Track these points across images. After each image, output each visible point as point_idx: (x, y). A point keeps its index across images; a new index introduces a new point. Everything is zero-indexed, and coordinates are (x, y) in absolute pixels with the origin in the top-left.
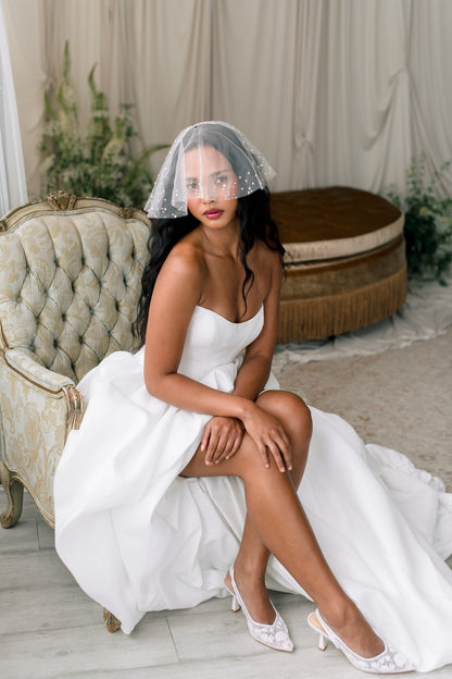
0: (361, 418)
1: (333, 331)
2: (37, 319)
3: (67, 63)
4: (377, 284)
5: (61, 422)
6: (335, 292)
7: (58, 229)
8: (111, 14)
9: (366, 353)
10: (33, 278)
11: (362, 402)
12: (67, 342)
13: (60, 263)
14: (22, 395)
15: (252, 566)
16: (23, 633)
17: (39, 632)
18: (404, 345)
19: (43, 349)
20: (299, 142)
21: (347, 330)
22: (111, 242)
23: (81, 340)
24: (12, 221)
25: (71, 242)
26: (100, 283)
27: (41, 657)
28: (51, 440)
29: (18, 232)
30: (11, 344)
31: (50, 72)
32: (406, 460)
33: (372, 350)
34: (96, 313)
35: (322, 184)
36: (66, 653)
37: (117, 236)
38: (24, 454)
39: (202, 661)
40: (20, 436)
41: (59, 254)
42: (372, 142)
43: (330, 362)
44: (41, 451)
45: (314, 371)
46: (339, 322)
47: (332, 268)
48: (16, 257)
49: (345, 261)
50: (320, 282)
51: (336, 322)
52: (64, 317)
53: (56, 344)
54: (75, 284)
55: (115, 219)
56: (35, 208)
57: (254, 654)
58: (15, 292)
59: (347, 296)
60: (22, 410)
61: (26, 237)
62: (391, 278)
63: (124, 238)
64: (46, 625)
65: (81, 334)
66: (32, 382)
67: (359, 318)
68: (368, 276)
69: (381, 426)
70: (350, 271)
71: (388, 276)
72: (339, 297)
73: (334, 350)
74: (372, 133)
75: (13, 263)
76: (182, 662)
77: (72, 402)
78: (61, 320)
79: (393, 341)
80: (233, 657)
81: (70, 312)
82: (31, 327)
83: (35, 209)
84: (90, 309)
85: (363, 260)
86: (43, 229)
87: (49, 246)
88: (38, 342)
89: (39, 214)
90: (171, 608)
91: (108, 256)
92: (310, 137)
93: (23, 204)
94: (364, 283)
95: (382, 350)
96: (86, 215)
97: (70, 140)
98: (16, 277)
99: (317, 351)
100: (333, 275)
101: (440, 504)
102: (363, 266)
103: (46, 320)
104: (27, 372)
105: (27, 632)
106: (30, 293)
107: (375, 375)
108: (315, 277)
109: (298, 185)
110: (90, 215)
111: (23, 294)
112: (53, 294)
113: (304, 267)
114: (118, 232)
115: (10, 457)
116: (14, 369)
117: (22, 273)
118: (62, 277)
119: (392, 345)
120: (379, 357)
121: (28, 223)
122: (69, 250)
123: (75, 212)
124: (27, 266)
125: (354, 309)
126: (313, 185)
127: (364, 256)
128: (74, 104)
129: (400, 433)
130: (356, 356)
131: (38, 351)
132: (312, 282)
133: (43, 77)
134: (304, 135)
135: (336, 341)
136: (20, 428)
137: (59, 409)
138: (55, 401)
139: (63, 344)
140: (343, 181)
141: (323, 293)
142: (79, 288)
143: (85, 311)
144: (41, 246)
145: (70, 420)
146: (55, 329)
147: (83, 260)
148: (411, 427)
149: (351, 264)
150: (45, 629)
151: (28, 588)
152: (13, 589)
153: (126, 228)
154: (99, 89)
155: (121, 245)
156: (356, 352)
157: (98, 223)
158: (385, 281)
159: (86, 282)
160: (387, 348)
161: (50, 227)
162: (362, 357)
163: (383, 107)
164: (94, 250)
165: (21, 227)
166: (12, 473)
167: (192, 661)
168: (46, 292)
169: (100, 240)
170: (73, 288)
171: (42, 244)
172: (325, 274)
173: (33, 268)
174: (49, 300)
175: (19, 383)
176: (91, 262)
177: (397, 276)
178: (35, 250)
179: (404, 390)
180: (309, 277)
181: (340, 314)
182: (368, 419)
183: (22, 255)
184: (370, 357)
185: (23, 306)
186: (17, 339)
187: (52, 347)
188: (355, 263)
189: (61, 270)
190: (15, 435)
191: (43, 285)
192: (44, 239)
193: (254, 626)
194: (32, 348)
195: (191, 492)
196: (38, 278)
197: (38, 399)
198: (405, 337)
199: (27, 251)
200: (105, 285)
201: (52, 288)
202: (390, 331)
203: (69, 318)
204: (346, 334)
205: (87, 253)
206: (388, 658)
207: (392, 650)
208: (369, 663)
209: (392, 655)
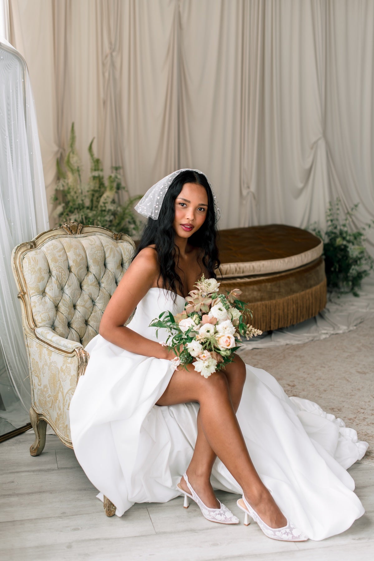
0: (289, 385)
1: (270, 327)
2: (57, 307)
3: (73, 138)
4: (303, 293)
5: (74, 372)
6: (270, 298)
7: (70, 247)
8: (104, 103)
9: (295, 342)
10: (54, 279)
11: (290, 375)
12: (77, 324)
13: (72, 270)
14: (47, 357)
15: (202, 468)
16: (49, 518)
17: (60, 517)
18: (323, 336)
19: (60, 328)
20: (245, 192)
21: (280, 326)
22: (107, 255)
23: (86, 323)
24: (39, 242)
25: (79, 255)
26: (99, 284)
27: (61, 531)
28: (67, 386)
29: (44, 248)
30: (39, 324)
31: (60, 145)
32: (316, 406)
33: (299, 341)
34: (97, 304)
35: (263, 223)
36: (78, 529)
37: (111, 252)
38: (48, 399)
39: (171, 533)
40: (45, 386)
41: (71, 263)
42: (301, 191)
43: (269, 349)
44: (60, 394)
45: (256, 355)
46: (275, 321)
47: (268, 281)
48: (42, 265)
49: (278, 275)
50: (260, 290)
51: (272, 321)
52: (75, 306)
53: (69, 325)
54: (82, 284)
55: (110, 240)
56: (55, 233)
57: (208, 529)
58: (41, 289)
59: (280, 301)
60: (46, 368)
61: (49, 252)
62: (314, 289)
63: (116, 253)
64: (64, 513)
65: (87, 318)
66: (54, 347)
67: (290, 317)
68: (295, 286)
69: (303, 390)
70: (282, 282)
71: (311, 287)
72: (274, 301)
73: (272, 341)
74: (300, 185)
75: (40, 269)
76: (157, 534)
77: (81, 358)
78: (73, 309)
79: (315, 334)
80: (193, 531)
81: (79, 303)
82: (52, 313)
83: (55, 234)
84: (93, 301)
85: (291, 275)
86: (60, 246)
87: (65, 257)
88: (57, 323)
89: (57, 237)
90: (150, 502)
91: (105, 265)
92: (253, 188)
93: (46, 230)
94: (294, 292)
95: (307, 341)
96: (90, 237)
97: (76, 193)
98: (43, 279)
99: (259, 342)
100: (269, 285)
101: (340, 435)
102: (292, 279)
103: (63, 308)
104: (51, 341)
105: (51, 517)
106: (52, 290)
107: (300, 357)
108: (255, 287)
109: (245, 223)
110: (92, 238)
111: (47, 290)
112: (67, 290)
113: (247, 280)
114: (111, 248)
115: (37, 404)
116: (41, 340)
117: (46, 276)
118: (73, 280)
119: (314, 337)
120: (304, 345)
121: (50, 243)
122: (78, 261)
123: (82, 235)
124: (50, 272)
125: (286, 310)
126: (256, 224)
127: (292, 272)
128: (78, 167)
129: (317, 394)
130: (287, 345)
131: (57, 329)
132: (253, 290)
133: (56, 148)
134: (248, 187)
135: (273, 335)
136: (45, 381)
137: (73, 363)
138: (70, 359)
139: (74, 325)
140: (279, 221)
141: (262, 299)
142: (85, 287)
143: (89, 303)
144: (59, 258)
145: (80, 370)
146: (68, 314)
147: (88, 268)
148: (325, 391)
149: (282, 278)
150: (63, 515)
151: (51, 492)
152: (40, 492)
153: (117, 246)
154: (96, 156)
155: (114, 257)
156: (288, 342)
157: (98, 243)
158: (308, 291)
159: (90, 283)
160: (311, 339)
161: (65, 245)
162: (292, 345)
163: (308, 166)
164: (95, 261)
165: (46, 245)
166: (39, 415)
167: (164, 533)
168: (62, 289)
169: (99, 254)
170: (81, 287)
171: (60, 256)
172: (263, 285)
173: (54, 273)
174: (65, 295)
175: (45, 349)
176: (94, 269)
177: (318, 287)
178: (55, 260)
179: (322, 367)
180: (251, 287)
181: (275, 314)
182: (293, 386)
183: (46, 264)
184: (298, 345)
185: (47, 299)
186: (43, 321)
187: (67, 327)
188: (287, 277)
189: (72, 275)
190: (42, 387)
191: (60, 284)
192: (61, 253)
193: (209, 511)
194: (53, 328)
195: (164, 418)
196: (57, 279)
197: (58, 359)
198: (324, 332)
199: (50, 261)
200: (103, 285)
201: (66, 287)
202: (313, 328)
203: (78, 307)
204: (281, 330)
205: (91, 263)
206: (288, 530)
207: (292, 526)
208: (274, 532)
209: (291, 529)
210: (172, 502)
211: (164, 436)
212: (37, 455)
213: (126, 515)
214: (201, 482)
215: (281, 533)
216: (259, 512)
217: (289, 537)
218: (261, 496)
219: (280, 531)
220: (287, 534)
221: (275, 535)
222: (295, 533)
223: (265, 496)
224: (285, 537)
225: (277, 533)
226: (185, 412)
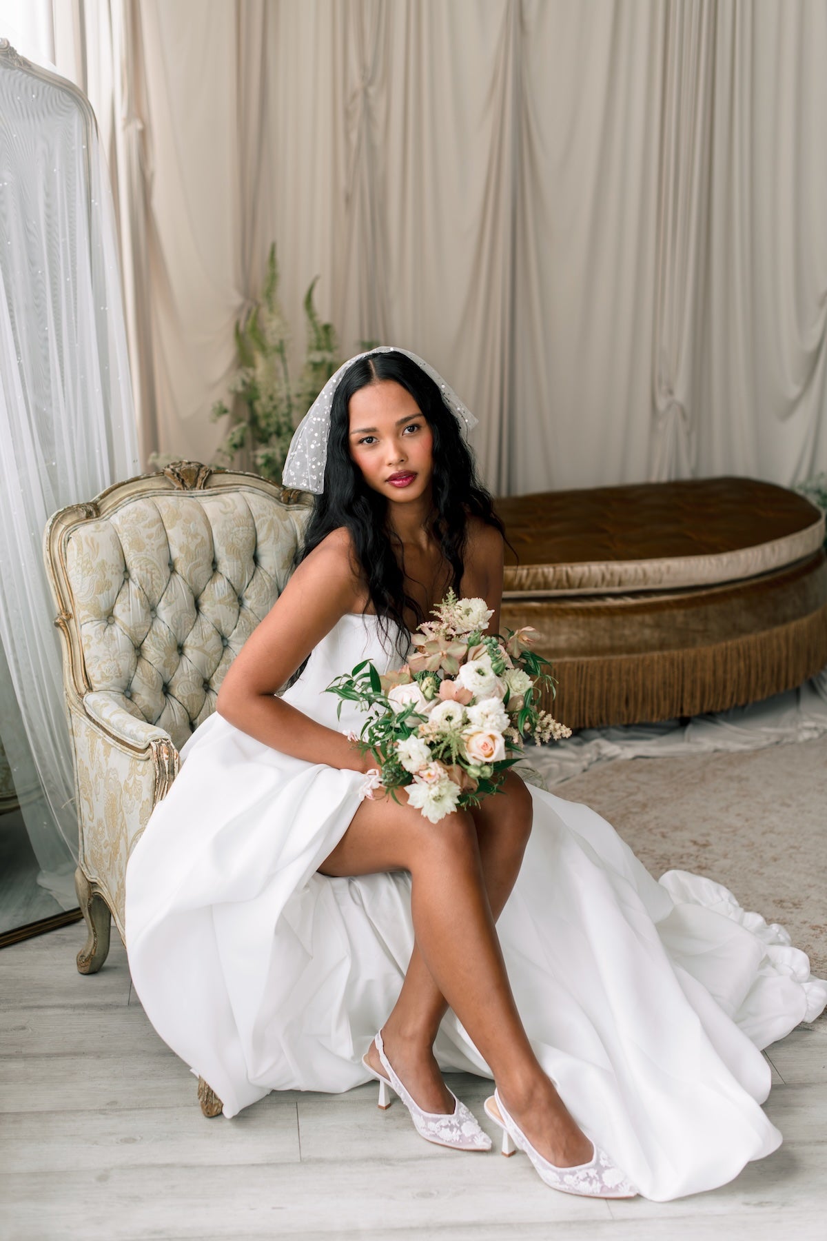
0: (695, 843)
1: (682, 710)
2: (138, 650)
4: (763, 634)
5: (147, 794)
6: (683, 644)
7: (176, 516)
9: (735, 746)
10: (133, 587)
11: (705, 820)
12: (183, 687)
13: (178, 568)
14: (102, 758)
15: (416, 1023)
16: (78, 1111)
17: (102, 1112)
18: (806, 735)
19: (144, 697)
20: (662, 404)
21: (706, 708)
22: (260, 537)
23: (206, 685)
24: (109, 503)
25: (195, 536)
26: (240, 601)
27: (96, 1143)
28: (133, 819)
29: (115, 519)
30: (96, 686)
31: (247, 292)
32: (725, 893)
33: (746, 743)
34: (232, 645)
35: (704, 474)
36: (134, 1140)
37: (269, 530)
38: (105, 851)
39: (334, 1162)
40: (100, 823)
41: (176, 553)
42: (793, 406)
43: (673, 758)
44: (122, 841)
45: (640, 771)
46: (692, 696)
47: (678, 604)
48: (107, 554)
49: (704, 593)
50: (657, 626)
51: (686, 695)
52: (180, 649)
53: (166, 690)
54: (201, 600)
55: (271, 504)
56: (145, 485)
57: (419, 1158)
58: (104, 607)
59: (707, 651)
60: (101, 781)
61: (126, 526)
62: (793, 625)
63: (282, 532)
64: (114, 1103)
65: (207, 676)
66: (114, 738)
67: (729, 689)
68: (745, 619)
69: (725, 856)
70: (711, 609)
71: (785, 621)
72: (692, 652)
73: (683, 741)
74: (794, 391)
75: (103, 564)
76: (303, 1161)
77: (160, 763)
78: (176, 654)
79: (789, 730)
80: (385, 1160)
81: (190, 641)
82: (126, 661)
83: (144, 487)
84: (223, 638)
85: (737, 593)
86: (152, 515)
87: (162, 539)
88: (136, 685)
89: (149, 493)
90: (304, 1089)
91: (256, 559)
92: (681, 394)
93: (127, 479)
94: (740, 631)
95: (765, 743)
96: (225, 497)
97: (271, 398)
98: (108, 585)
99: (654, 742)
100: (679, 615)
101: (766, 962)
102: (736, 603)
103: (152, 652)
104: (108, 722)
105: (82, 1111)
106: (128, 611)
107: (740, 779)
108: (648, 618)
109: (661, 474)
110: (231, 498)
111: (118, 611)
112: (164, 613)
113: (630, 601)
114: (272, 522)
115: (89, 861)
116: (94, 721)
117: (116, 580)
118: (180, 590)
119: (782, 736)
120: (758, 752)
121: (130, 507)
122: (192, 548)
123: (207, 491)
124: (126, 571)
125: (720, 673)
126: (686, 474)
127: (739, 585)
128: (281, 342)
129: (755, 866)
130: (716, 751)
131: (137, 699)
132: (643, 625)
133: (237, 300)
134: (671, 392)
135: (690, 728)
136: (100, 812)
137: (146, 773)
138: (142, 763)
139: (178, 691)
140: (744, 468)
141: (662, 646)
142: (206, 607)
143: (214, 642)
144: (146, 541)
145: (159, 791)
146: (164, 666)
147: (214, 564)
148: (775, 860)
149: (713, 598)
150: (112, 1108)
151: (99, 1054)
152: (75, 1054)
153: (286, 518)
154: (324, 317)
155: (277, 539)
156: (719, 745)
157: (241, 509)
158: (779, 630)
159: (217, 598)
160: (773, 739)
161: (164, 513)
162: (728, 753)
163: (811, 345)
164: (233, 550)
165: (122, 512)
166: (93, 885)
167: (320, 1161)
168: (152, 609)
169: (242, 534)
170: (197, 606)
171: (149, 537)
172: (666, 613)
173: (135, 572)
174: (158, 623)
175: (99, 741)
176: (227, 567)
177: (804, 622)
178: (138, 545)
179: (784, 804)
180: (638, 618)
181: (694, 682)
182: (705, 846)
183: (117, 553)
184: (741, 752)
185: (117, 630)
186: (104, 677)
187: (160, 694)
188: (725, 596)
189: (177, 579)
190: (95, 824)
191: (148, 599)
192: (154, 530)
193: (426, 1119)
194: (128, 693)
195: (338, 904)
196: (141, 588)
197: (120, 761)
198: (811, 724)
199: (126, 547)
200: (248, 603)
201: (162, 605)
202: (789, 714)
203: (188, 651)
204: (710, 716)
205: (221, 552)
206: (593, 1173)
207: (603, 1163)
208: (561, 1175)
209: (600, 1170)
210: (356, 1092)
211: (336, 946)
212: (92, 972)
213: (245, 1115)
214: (411, 1052)
215: (577, 1177)
216: (527, 1129)
217: (595, 1188)
218: (531, 1094)
219: (573, 1174)
220: (588, 1178)
221: (562, 1182)
222: (610, 1178)
223: (540, 1094)
224: (585, 1188)
225: (569, 1179)
226: (390, 893)
